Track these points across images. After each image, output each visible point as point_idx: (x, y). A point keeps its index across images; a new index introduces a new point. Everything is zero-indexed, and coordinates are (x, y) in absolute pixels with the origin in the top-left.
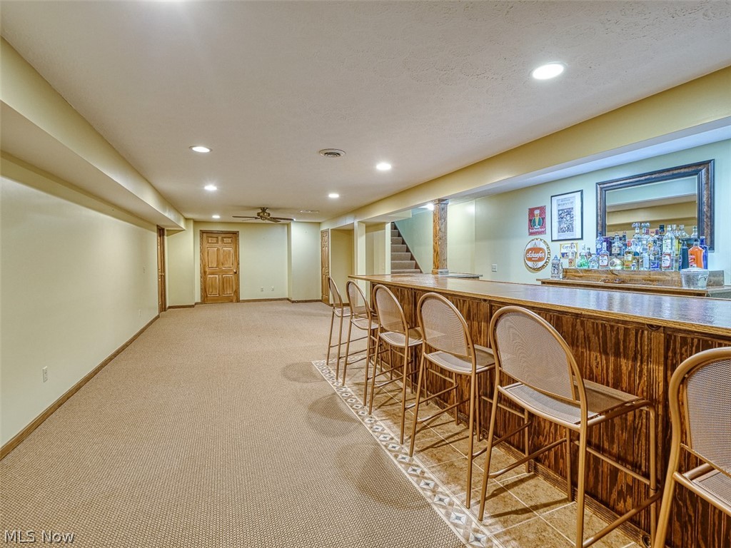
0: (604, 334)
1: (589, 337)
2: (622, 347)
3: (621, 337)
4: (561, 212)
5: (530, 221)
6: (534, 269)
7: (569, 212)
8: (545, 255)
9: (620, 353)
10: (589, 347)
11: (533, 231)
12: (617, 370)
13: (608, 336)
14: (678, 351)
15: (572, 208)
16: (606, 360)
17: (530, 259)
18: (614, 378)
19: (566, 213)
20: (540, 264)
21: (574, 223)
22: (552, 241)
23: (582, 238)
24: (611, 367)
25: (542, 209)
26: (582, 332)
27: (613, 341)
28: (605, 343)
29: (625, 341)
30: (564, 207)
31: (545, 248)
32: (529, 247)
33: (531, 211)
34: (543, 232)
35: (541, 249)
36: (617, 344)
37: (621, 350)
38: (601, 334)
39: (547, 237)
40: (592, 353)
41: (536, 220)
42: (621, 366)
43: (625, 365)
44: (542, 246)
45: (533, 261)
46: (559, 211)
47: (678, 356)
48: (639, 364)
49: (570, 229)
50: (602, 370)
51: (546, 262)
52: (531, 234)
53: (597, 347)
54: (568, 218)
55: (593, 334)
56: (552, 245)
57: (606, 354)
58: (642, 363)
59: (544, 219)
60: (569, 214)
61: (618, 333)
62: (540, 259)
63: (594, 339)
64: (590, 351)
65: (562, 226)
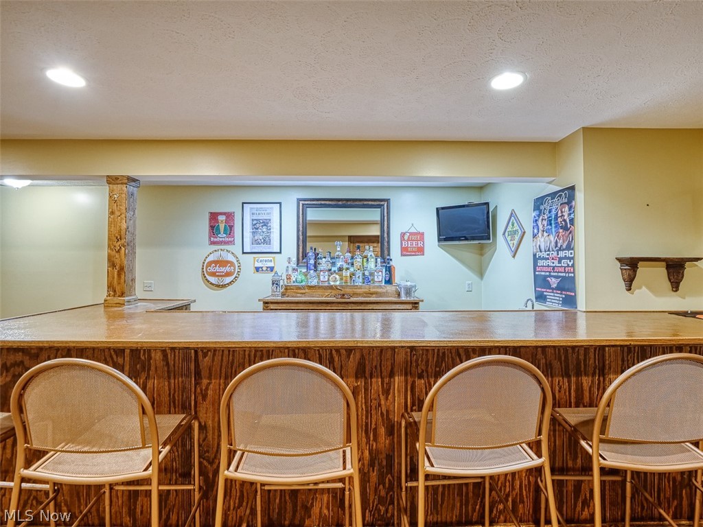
0: (566, 357)
1: (551, 364)
2: (583, 366)
3: (581, 357)
4: (255, 222)
5: (212, 227)
6: (218, 286)
7: (266, 223)
8: (235, 269)
9: (581, 372)
10: (551, 373)
11: (215, 240)
12: (579, 389)
13: (570, 358)
14: (626, 359)
15: (270, 220)
16: (568, 382)
17: (213, 274)
18: (576, 397)
19: (261, 225)
20: (228, 280)
21: (272, 235)
22: (243, 253)
23: (280, 253)
24: (573, 388)
25: (230, 216)
26: (544, 361)
27: (575, 363)
28: (567, 367)
29: (585, 360)
30: (260, 217)
31: (234, 260)
32: (211, 258)
33: (214, 216)
34: (232, 243)
35: (228, 262)
36: (578, 364)
37: (582, 369)
38: (563, 358)
39: (236, 248)
40: (554, 379)
41: (220, 227)
42: (582, 384)
43: (586, 382)
44: (230, 258)
45: (218, 276)
46: (253, 220)
47: (626, 363)
48: (597, 378)
49: (267, 241)
50: (565, 393)
51: (236, 277)
52: (213, 243)
53: (559, 372)
54: (264, 230)
55: (555, 359)
56: (243, 258)
57: (569, 376)
58: (599, 376)
59: (231, 227)
60: (265, 225)
61: (578, 355)
62: (228, 274)
63: (556, 364)
64: (552, 377)
65: (256, 238)
